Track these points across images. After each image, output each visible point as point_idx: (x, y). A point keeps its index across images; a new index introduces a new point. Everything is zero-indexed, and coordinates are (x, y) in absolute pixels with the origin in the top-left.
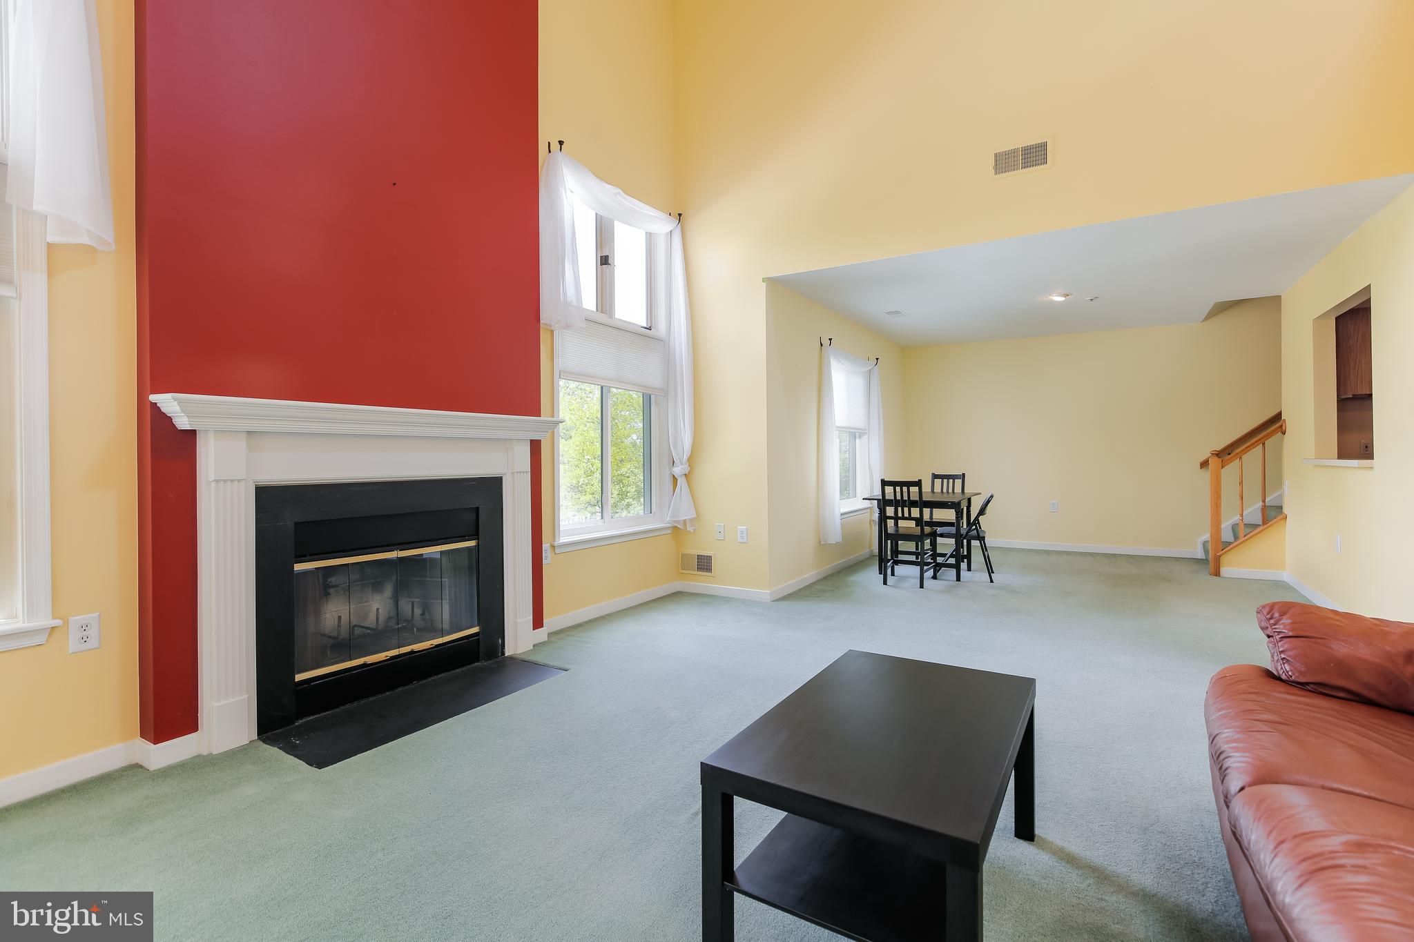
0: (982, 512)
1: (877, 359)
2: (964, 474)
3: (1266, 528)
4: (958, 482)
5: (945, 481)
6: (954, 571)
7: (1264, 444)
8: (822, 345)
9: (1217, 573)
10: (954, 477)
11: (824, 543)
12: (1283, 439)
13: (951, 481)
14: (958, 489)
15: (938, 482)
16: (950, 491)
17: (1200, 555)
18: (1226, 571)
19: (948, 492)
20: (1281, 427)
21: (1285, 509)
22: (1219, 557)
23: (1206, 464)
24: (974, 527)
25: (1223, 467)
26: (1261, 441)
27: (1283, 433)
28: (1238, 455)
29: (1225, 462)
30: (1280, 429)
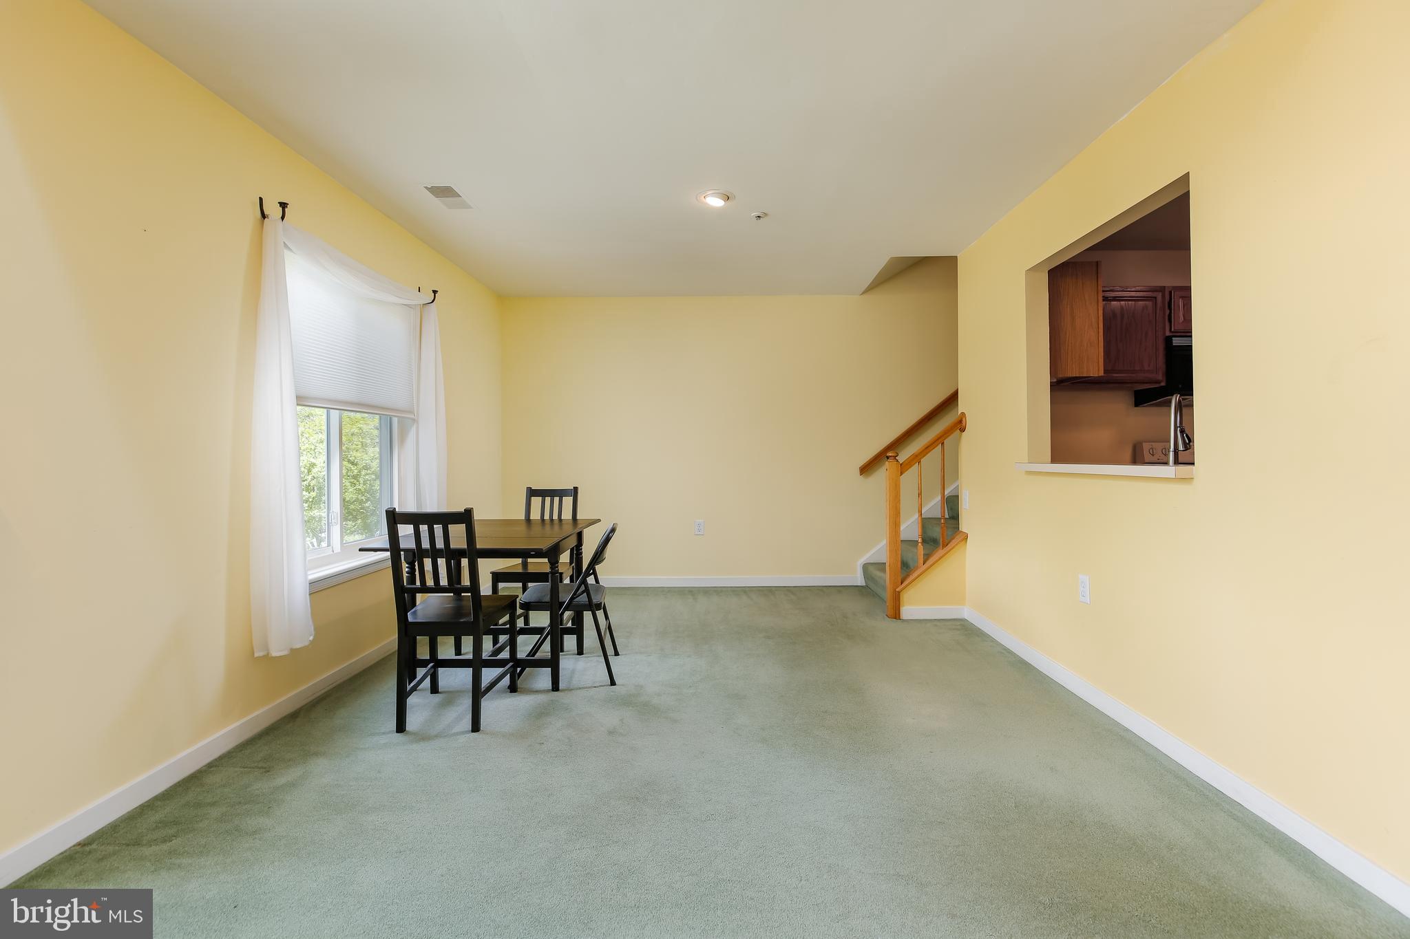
0: (598, 557)
1: (435, 292)
2: (576, 489)
3: (947, 553)
4: (568, 501)
5: (548, 499)
6: (545, 674)
7: (943, 444)
8: (264, 216)
9: (896, 615)
10: (561, 493)
11: (261, 654)
12: (960, 437)
13: (557, 499)
14: (567, 515)
15: (536, 501)
16: (555, 517)
17: (860, 580)
18: (908, 611)
19: (551, 520)
20: (961, 422)
21: (964, 526)
22: (899, 592)
23: (866, 469)
24: (583, 588)
25: (901, 474)
26: (940, 440)
27: (963, 430)
28: (917, 458)
29: (903, 468)
30: (960, 425)
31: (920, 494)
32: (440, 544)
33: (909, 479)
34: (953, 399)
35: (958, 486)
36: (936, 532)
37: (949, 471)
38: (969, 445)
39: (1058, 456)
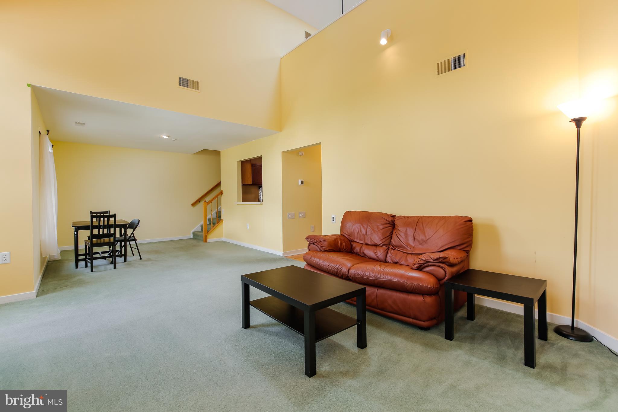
0: (136, 228)
3: (218, 225)
9: (206, 241)
12: (221, 196)
17: (192, 237)
18: (209, 240)
20: (221, 192)
21: (222, 218)
22: (207, 236)
23: (193, 205)
24: (132, 235)
25: (207, 205)
26: (216, 197)
27: (222, 194)
28: (211, 201)
29: (208, 204)
30: (221, 193)
31: (212, 211)
32: (106, 223)
33: (209, 206)
34: (219, 184)
35: (221, 207)
36: (215, 221)
37: (218, 204)
38: (223, 198)
39: (244, 200)
